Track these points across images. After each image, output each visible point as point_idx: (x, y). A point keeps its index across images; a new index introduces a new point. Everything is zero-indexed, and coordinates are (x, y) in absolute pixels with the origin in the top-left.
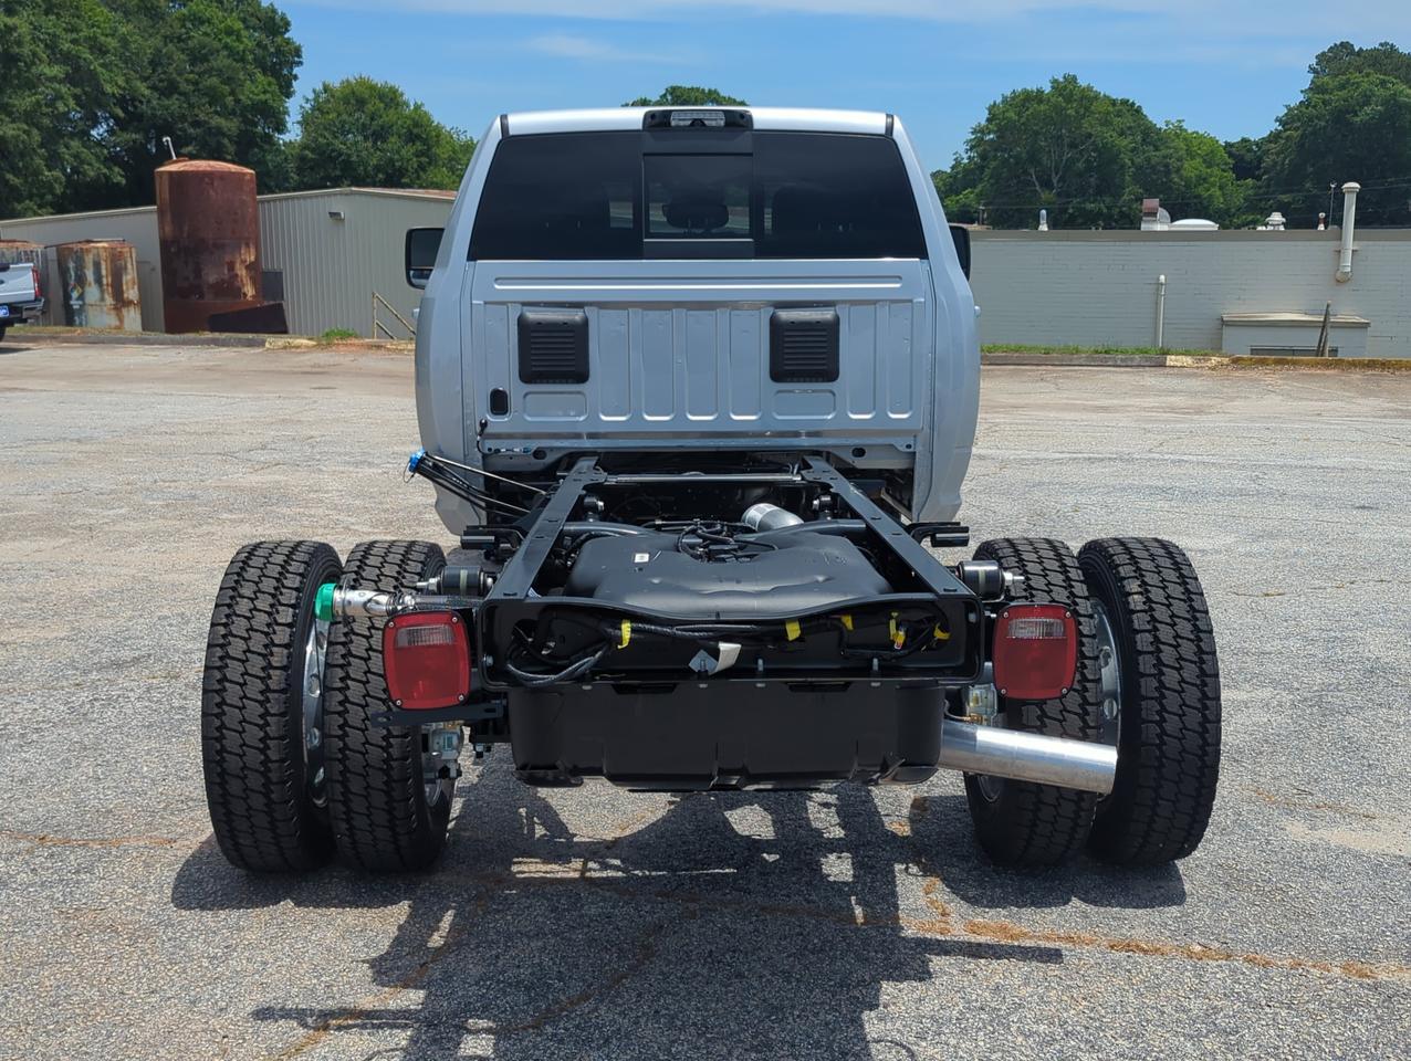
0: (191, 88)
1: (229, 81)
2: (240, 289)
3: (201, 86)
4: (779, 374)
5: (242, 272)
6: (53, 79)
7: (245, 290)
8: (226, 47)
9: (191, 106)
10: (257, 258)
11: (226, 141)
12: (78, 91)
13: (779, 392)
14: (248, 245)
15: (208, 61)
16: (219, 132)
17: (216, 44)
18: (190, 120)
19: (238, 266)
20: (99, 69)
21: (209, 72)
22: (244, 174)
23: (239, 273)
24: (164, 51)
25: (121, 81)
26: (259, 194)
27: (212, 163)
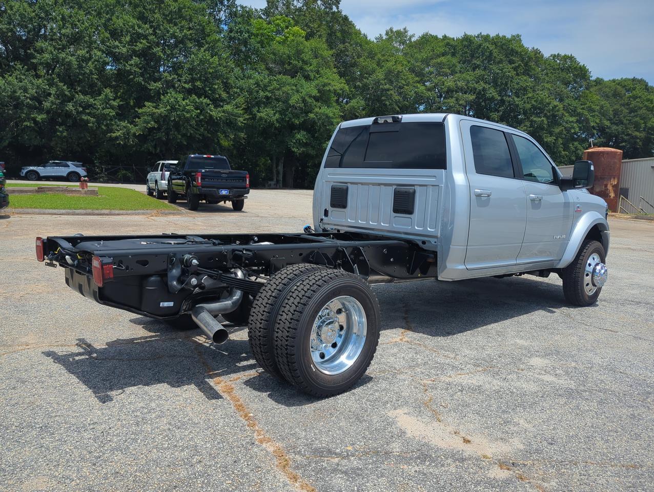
0: (628, 122)
1: (643, 119)
2: (608, 194)
3: (632, 121)
4: (396, 210)
5: (610, 188)
6: (572, 122)
7: (611, 194)
8: (645, 106)
9: (627, 128)
10: (618, 183)
11: (638, 140)
12: (581, 125)
13: (396, 217)
14: (614, 178)
15: (637, 112)
16: (636, 137)
17: (641, 105)
18: (625, 133)
19: (609, 186)
20: (590, 117)
21: (636, 116)
22: (617, 152)
23: (609, 188)
24: (620, 109)
25: (598, 121)
26: (623, 160)
27: (605, 148)
